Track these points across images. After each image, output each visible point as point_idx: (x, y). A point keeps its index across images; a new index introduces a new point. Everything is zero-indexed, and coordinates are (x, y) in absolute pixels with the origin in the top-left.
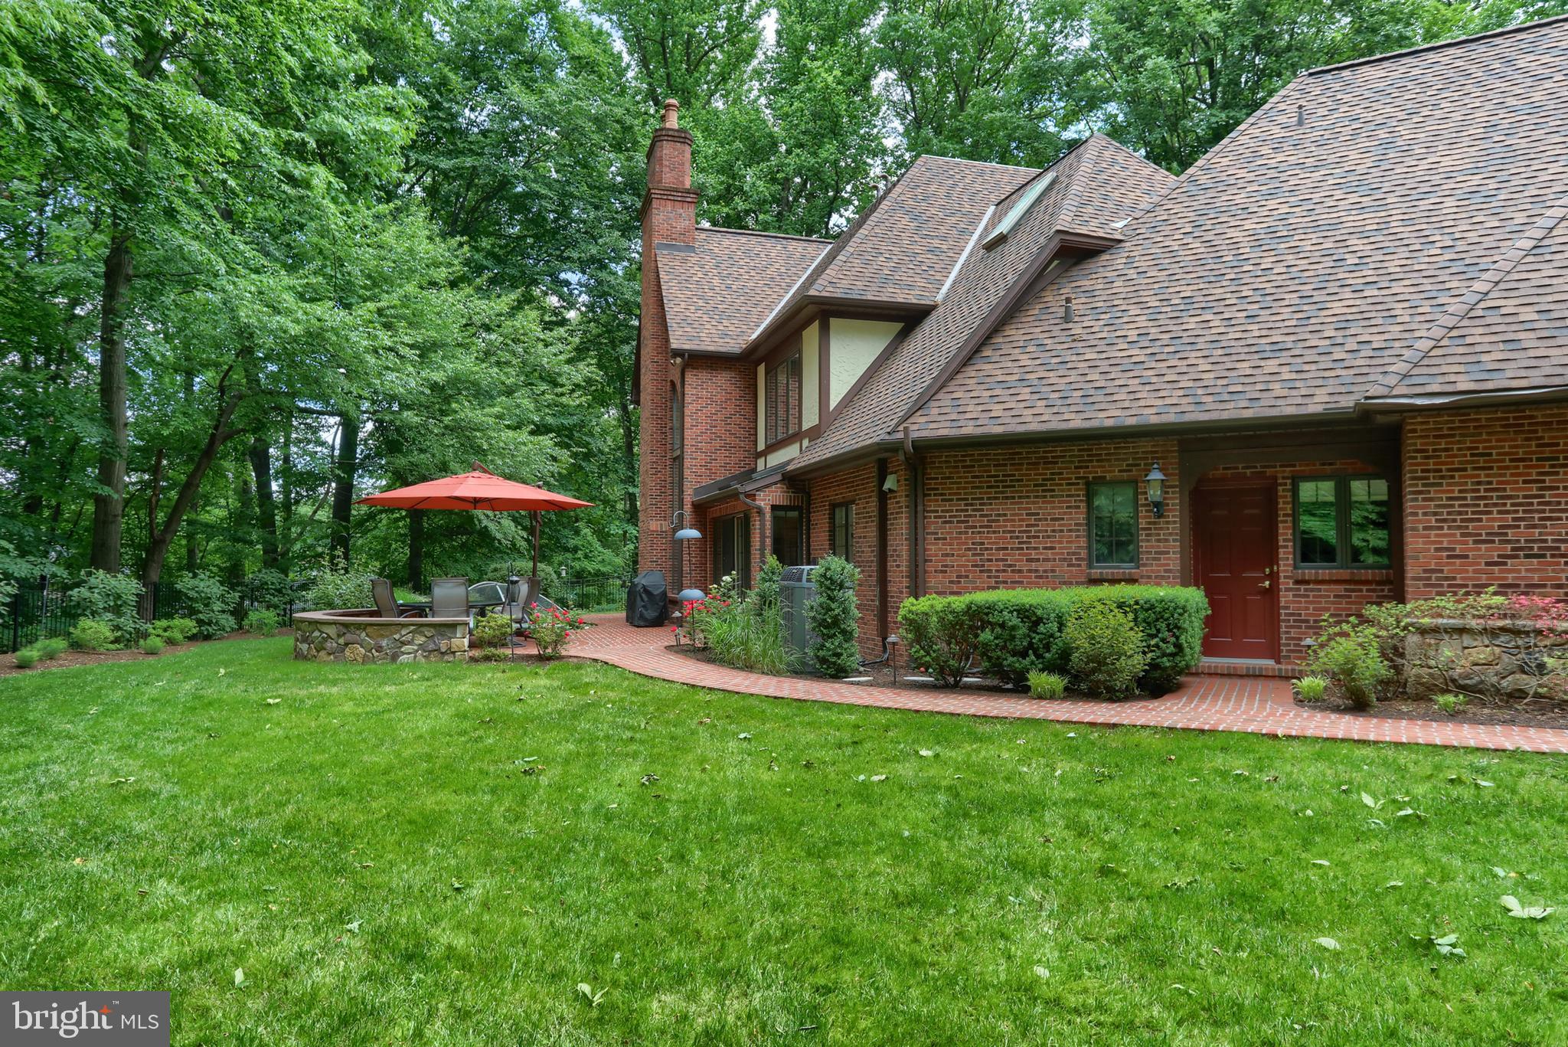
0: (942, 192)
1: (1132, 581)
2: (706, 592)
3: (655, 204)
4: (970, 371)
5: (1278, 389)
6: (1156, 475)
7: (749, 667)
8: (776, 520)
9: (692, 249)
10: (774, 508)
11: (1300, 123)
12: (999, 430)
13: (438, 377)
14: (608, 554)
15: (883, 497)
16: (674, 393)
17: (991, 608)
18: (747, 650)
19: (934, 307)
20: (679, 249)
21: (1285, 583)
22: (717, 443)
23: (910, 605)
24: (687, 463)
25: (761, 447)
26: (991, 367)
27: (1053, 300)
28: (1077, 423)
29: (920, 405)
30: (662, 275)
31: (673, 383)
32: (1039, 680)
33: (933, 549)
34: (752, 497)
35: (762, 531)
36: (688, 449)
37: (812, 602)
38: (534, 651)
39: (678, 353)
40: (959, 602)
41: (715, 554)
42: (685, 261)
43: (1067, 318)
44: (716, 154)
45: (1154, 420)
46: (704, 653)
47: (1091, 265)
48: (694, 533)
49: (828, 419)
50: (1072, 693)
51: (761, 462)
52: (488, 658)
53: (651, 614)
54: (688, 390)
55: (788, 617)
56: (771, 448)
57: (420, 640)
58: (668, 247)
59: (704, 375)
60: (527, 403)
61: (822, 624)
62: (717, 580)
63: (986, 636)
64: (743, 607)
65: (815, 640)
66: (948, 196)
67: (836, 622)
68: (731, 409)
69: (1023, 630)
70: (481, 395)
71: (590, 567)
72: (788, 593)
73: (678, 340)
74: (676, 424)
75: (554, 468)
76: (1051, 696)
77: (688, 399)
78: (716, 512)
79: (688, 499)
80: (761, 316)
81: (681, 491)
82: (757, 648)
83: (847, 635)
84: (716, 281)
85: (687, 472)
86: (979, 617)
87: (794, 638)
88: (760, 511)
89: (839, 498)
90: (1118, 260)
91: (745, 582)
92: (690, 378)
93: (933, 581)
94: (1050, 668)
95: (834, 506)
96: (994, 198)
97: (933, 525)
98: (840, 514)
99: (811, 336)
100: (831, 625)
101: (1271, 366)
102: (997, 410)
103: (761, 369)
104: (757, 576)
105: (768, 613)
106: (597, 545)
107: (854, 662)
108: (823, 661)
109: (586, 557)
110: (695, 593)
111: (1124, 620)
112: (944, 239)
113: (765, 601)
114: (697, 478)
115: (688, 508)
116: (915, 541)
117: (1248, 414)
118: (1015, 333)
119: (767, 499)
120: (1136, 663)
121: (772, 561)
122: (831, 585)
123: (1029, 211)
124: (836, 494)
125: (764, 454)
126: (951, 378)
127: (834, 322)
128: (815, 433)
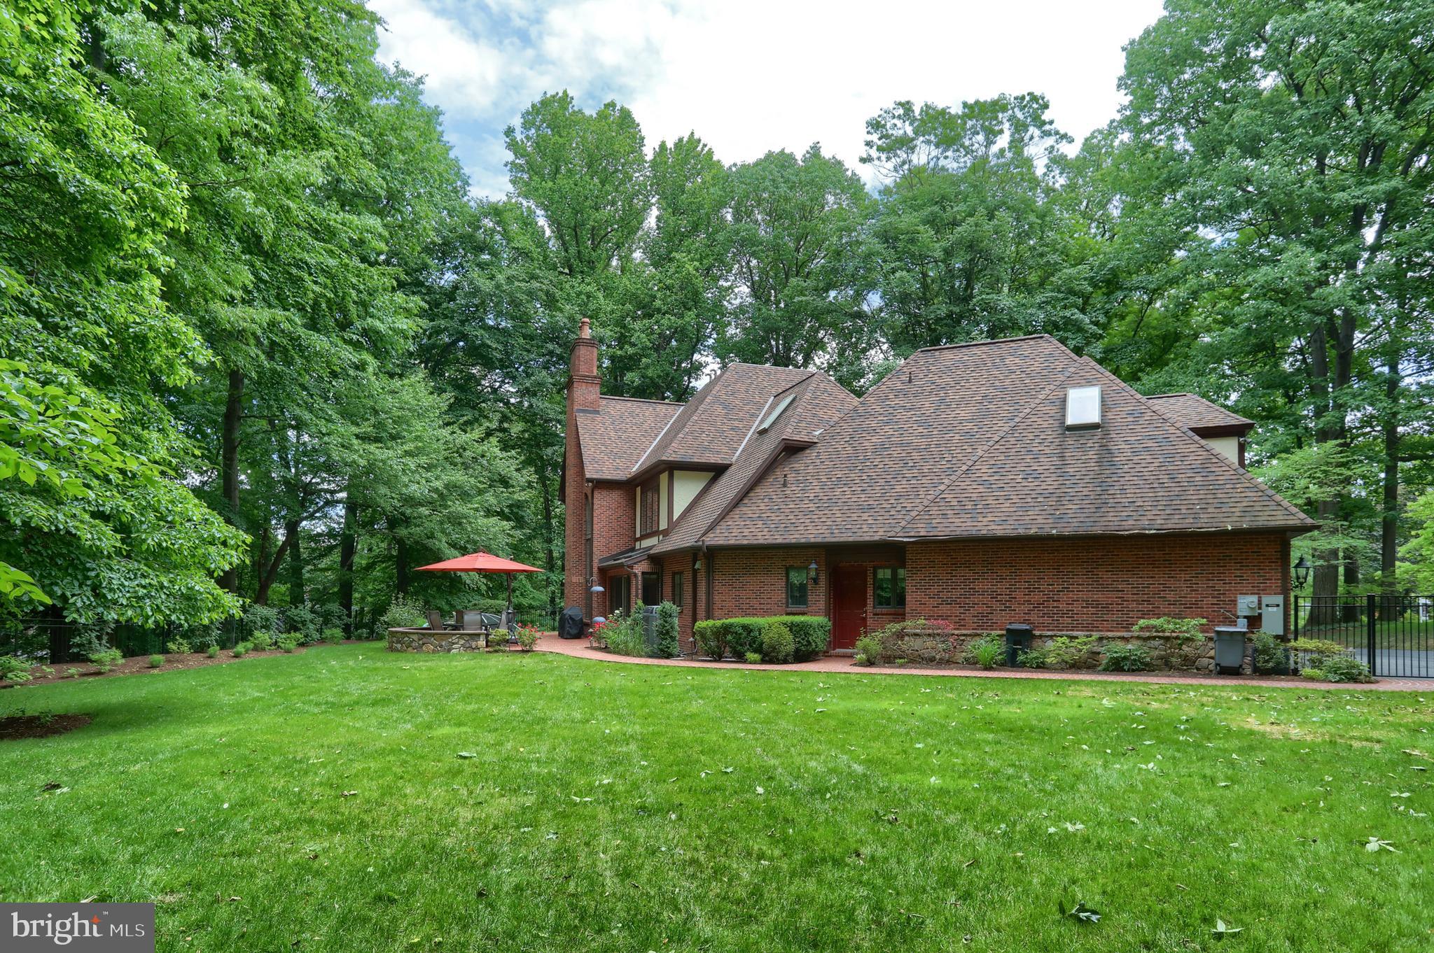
0: (743, 389)
1: (803, 614)
2: (606, 618)
3: (575, 385)
4: (737, 511)
5: (865, 528)
6: (813, 566)
7: (627, 654)
8: (644, 580)
9: (598, 412)
10: (643, 573)
11: (910, 381)
12: (745, 542)
13: (438, 484)
14: (536, 594)
15: (695, 572)
16: (586, 502)
17: (731, 625)
18: (627, 647)
19: (730, 465)
20: (589, 412)
21: (870, 615)
22: (613, 533)
23: (701, 624)
24: (595, 543)
25: (638, 535)
26: (746, 509)
27: (779, 473)
28: (780, 540)
29: (711, 528)
30: (580, 430)
31: (586, 495)
32: (750, 656)
33: (717, 598)
34: (631, 567)
35: (637, 586)
36: (595, 536)
37: (656, 623)
38: (520, 648)
39: (589, 480)
40: (718, 623)
41: (611, 597)
42: (593, 420)
43: (785, 485)
44: (612, 312)
45: (813, 540)
46: (606, 649)
47: (800, 455)
48: (601, 589)
49: (673, 525)
50: (763, 662)
51: (638, 544)
52: (496, 651)
53: (574, 631)
54: (596, 501)
55: (646, 630)
56: (643, 537)
57: (462, 642)
58: (583, 411)
59: (605, 493)
60: (493, 500)
61: (661, 633)
62: (612, 613)
63: (729, 637)
64: (625, 624)
65: (657, 640)
66: (747, 392)
67: (668, 632)
68: (620, 512)
69: (745, 634)
70: (465, 496)
71: (525, 602)
72: (646, 619)
73: (590, 473)
74: (588, 519)
75: (510, 540)
76: (755, 663)
77: (595, 507)
78: (611, 573)
79: (596, 565)
80: (639, 456)
81: (591, 561)
82: (631, 645)
83: (673, 639)
84: (612, 434)
85: (595, 549)
86: (727, 629)
87: (648, 641)
88: (636, 575)
89: (676, 570)
90: (811, 454)
91: (628, 613)
92: (596, 494)
93: (716, 614)
94: (755, 651)
95: (674, 574)
96: (774, 392)
97: (718, 586)
98: (677, 577)
99: (664, 478)
100: (665, 633)
101: (865, 516)
102: (746, 532)
103: (639, 490)
104: (633, 610)
105: (637, 629)
106: (529, 586)
107: (676, 651)
108: (662, 650)
109: (522, 595)
110: (601, 619)
111: (785, 630)
112: (741, 420)
113: (636, 622)
114: (600, 551)
115: (595, 570)
116: (709, 594)
117: (851, 539)
118: (760, 491)
119: (639, 569)
120: (791, 648)
121: (640, 602)
122: (666, 615)
123: (780, 416)
124: (676, 568)
125: (640, 539)
126: (727, 514)
127: (676, 473)
128: (666, 533)
